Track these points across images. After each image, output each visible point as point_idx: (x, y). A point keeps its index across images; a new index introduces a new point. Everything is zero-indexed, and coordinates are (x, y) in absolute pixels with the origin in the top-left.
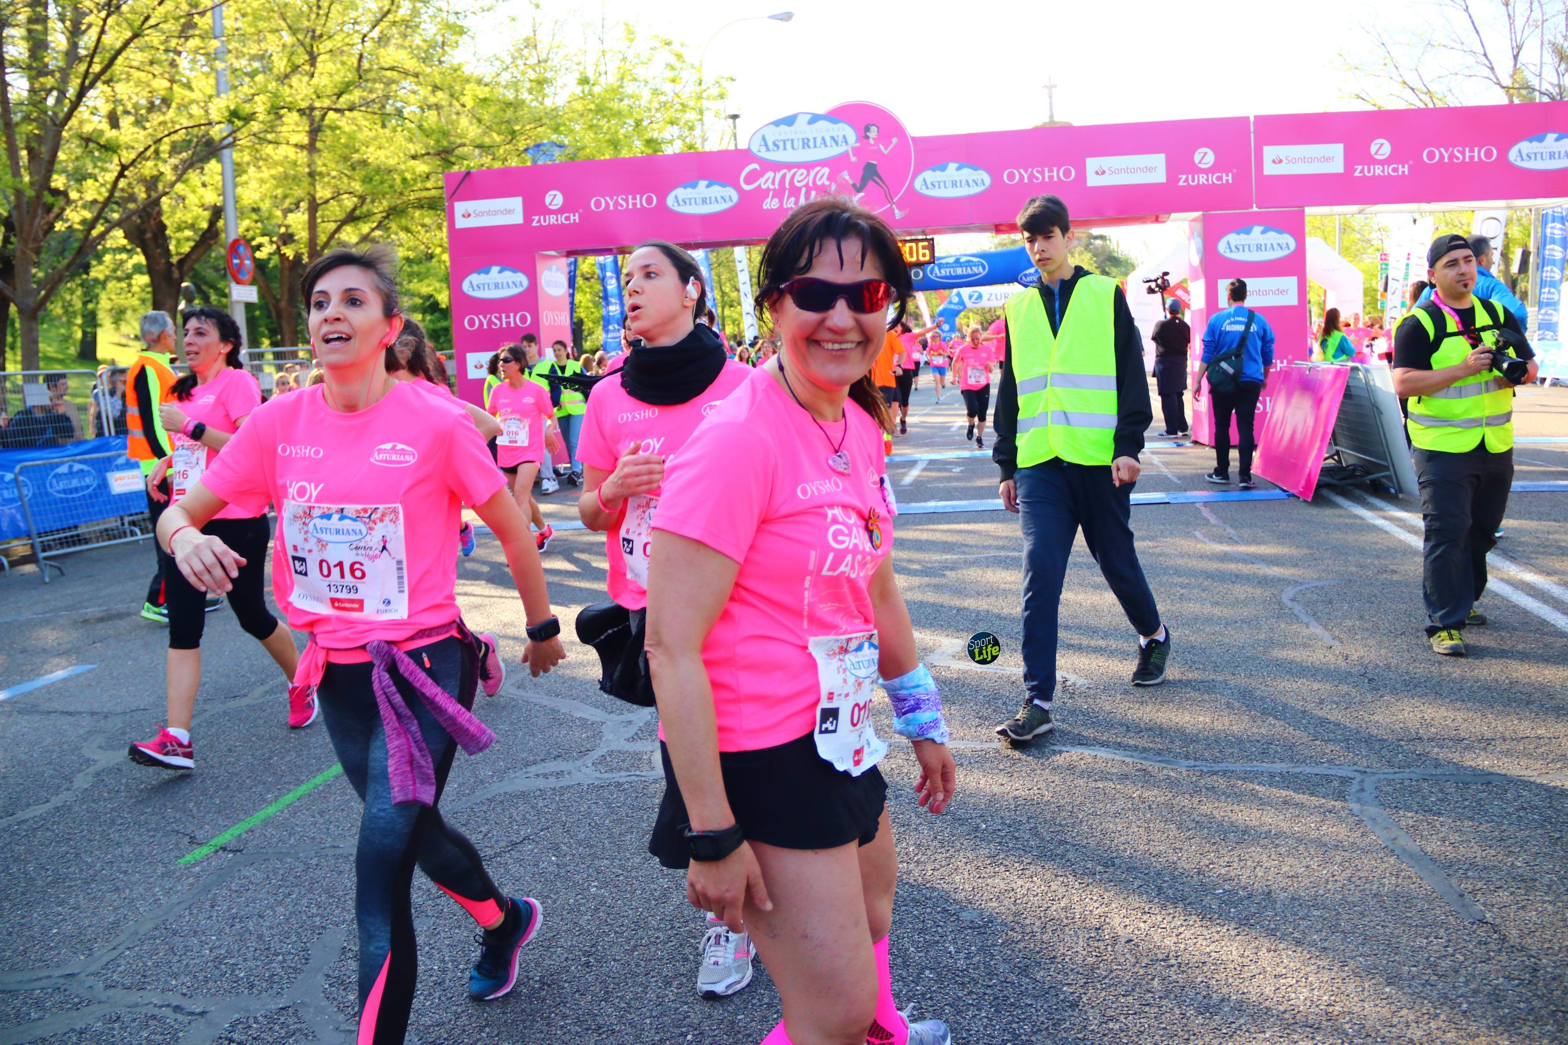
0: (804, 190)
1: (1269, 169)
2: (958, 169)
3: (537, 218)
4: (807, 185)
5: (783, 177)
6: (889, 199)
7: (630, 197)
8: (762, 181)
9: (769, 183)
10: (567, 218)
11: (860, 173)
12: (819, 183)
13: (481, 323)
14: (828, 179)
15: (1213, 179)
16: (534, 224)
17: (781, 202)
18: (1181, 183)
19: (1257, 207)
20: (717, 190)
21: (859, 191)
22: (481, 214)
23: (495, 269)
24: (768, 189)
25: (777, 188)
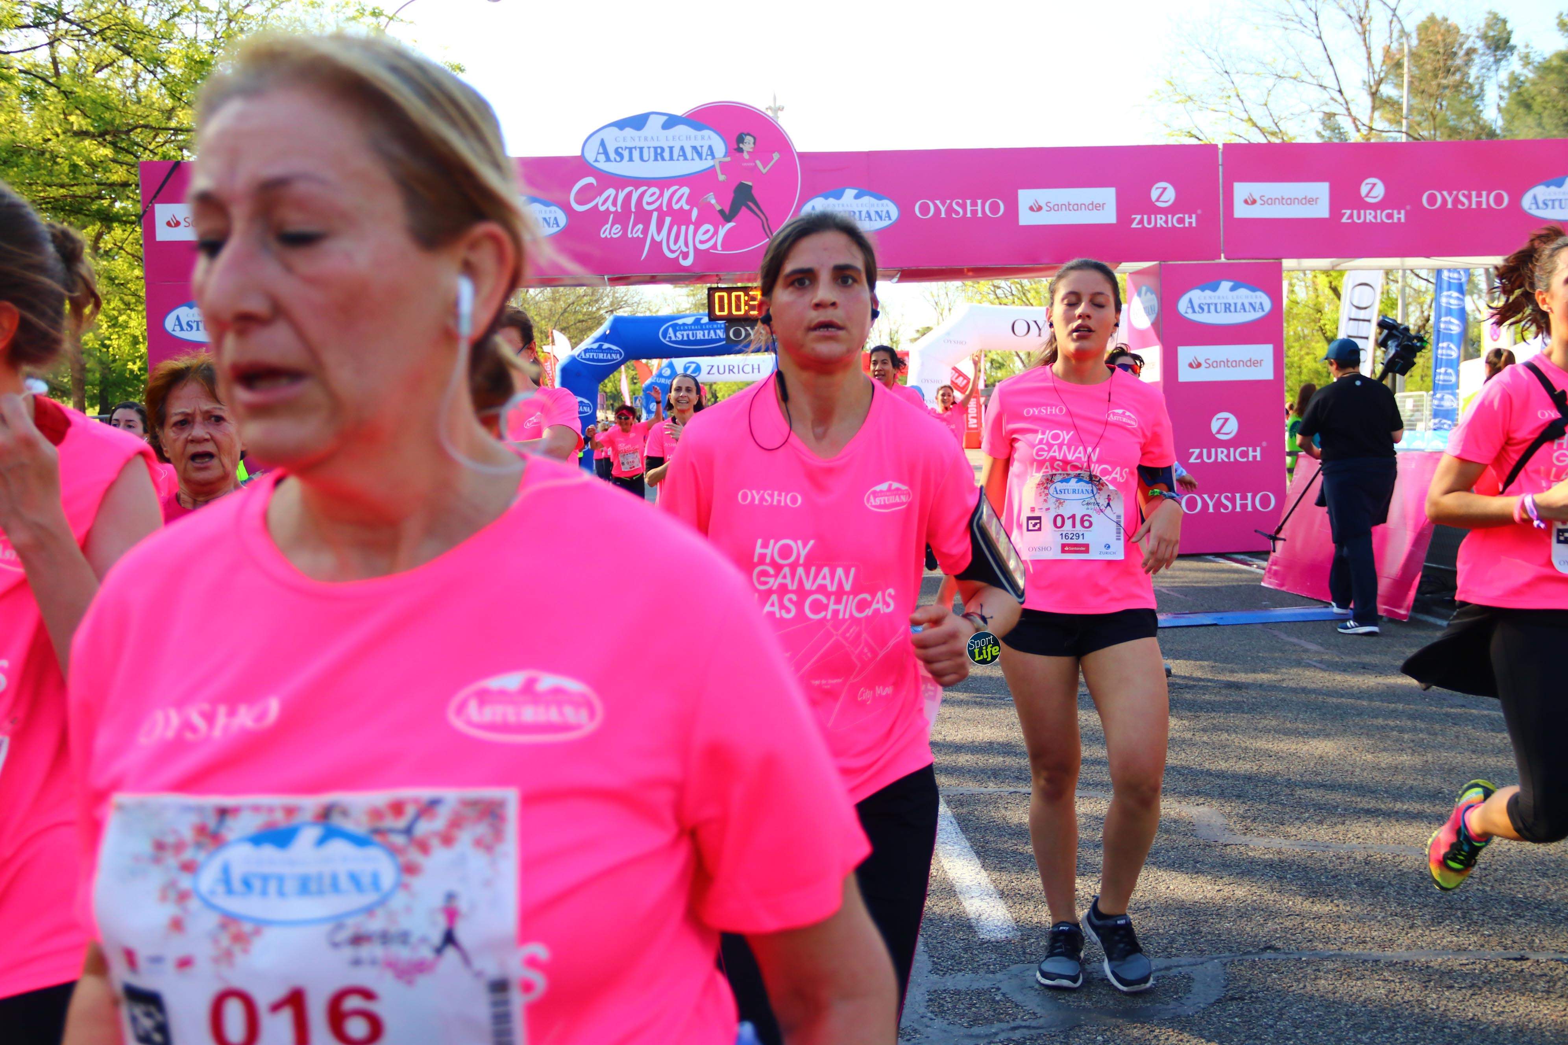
0: (655, 215)
1: (1241, 211)
2: (857, 197)
8: (600, 200)
9: (609, 203)
11: (732, 195)
14: (687, 202)
15: (1173, 221)
17: (625, 229)
18: (1134, 225)
19: (1226, 258)
20: (538, 210)
21: (728, 220)
25: (619, 210)
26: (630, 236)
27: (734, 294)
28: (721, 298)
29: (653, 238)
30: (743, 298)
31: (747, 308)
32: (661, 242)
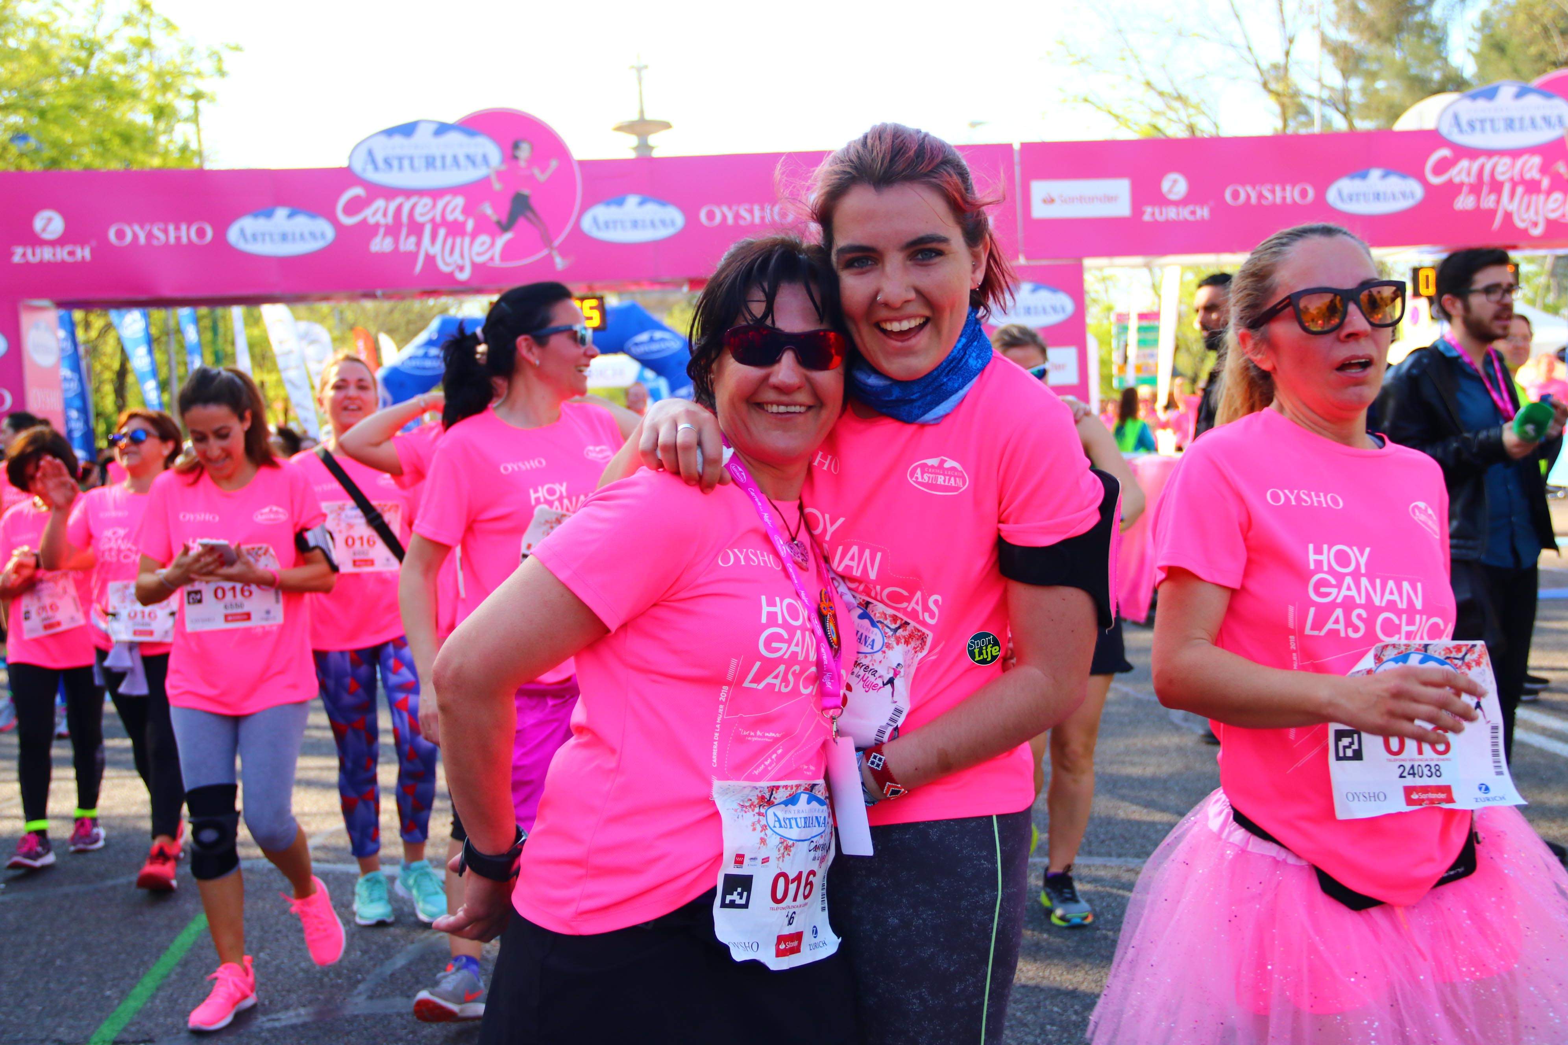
0: (428, 227)
1: (1039, 211)
2: (640, 204)
3: (21, 250)
4: (433, 220)
5: (399, 209)
6: (547, 242)
7: (171, 228)
8: (368, 212)
9: (379, 216)
10: (71, 253)
11: (508, 205)
12: (450, 218)
14: (462, 213)
16: (17, 259)
20: (303, 223)
21: (505, 230)
24: (377, 225)
25: (390, 222)
26: (402, 249)
29: (427, 252)
32: (435, 256)
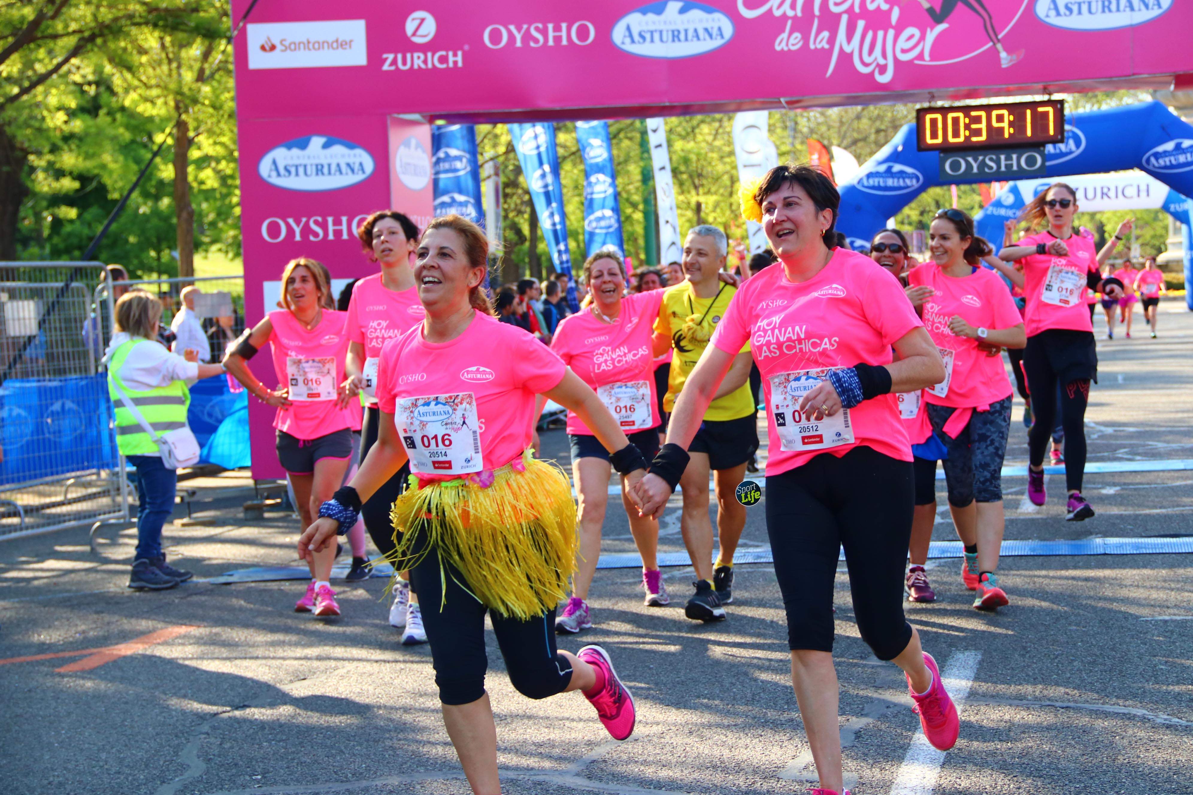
0: (845, 18)
3: (391, 57)
4: (850, 11)
6: (990, 34)
7: (550, 26)
9: (786, 7)
10: (443, 60)
12: (871, 7)
13: (291, 231)
16: (386, 67)
17: (806, 38)
20: (698, 18)
21: (938, 21)
22: (294, 47)
23: (317, 142)
24: (785, 17)
25: (799, 14)
26: (812, 47)
27: (950, 116)
28: (934, 122)
29: (841, 50)
30: (963, 120)
31: (967, 133)
32: (851, 54)
